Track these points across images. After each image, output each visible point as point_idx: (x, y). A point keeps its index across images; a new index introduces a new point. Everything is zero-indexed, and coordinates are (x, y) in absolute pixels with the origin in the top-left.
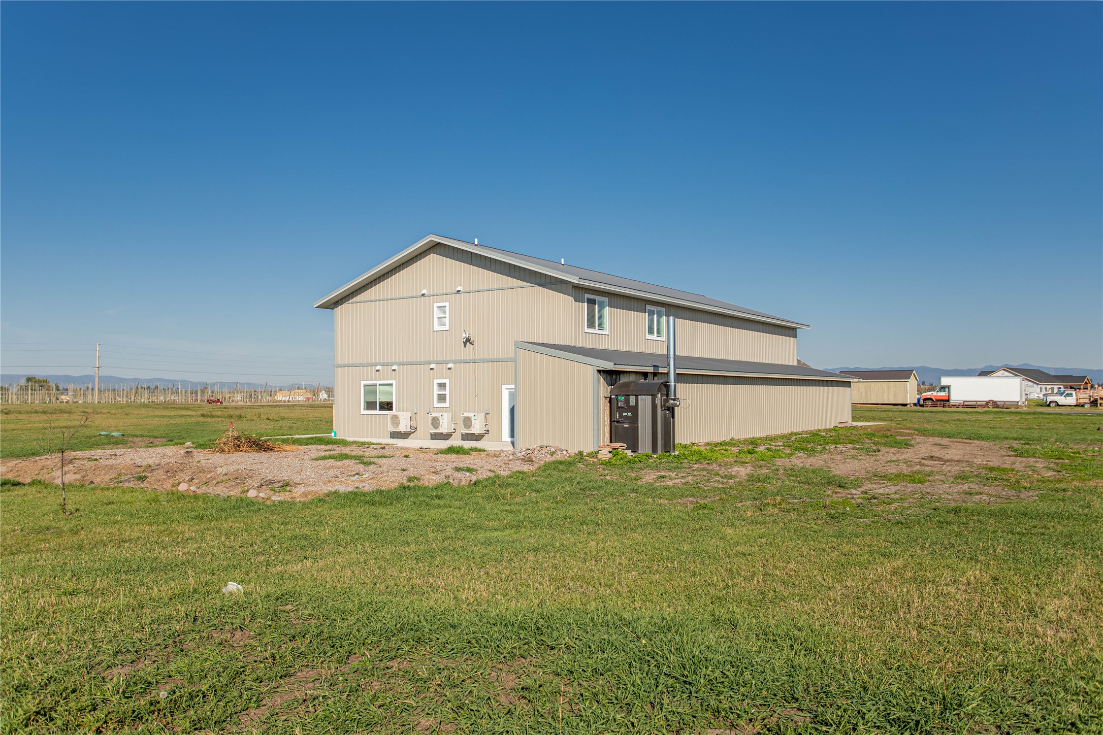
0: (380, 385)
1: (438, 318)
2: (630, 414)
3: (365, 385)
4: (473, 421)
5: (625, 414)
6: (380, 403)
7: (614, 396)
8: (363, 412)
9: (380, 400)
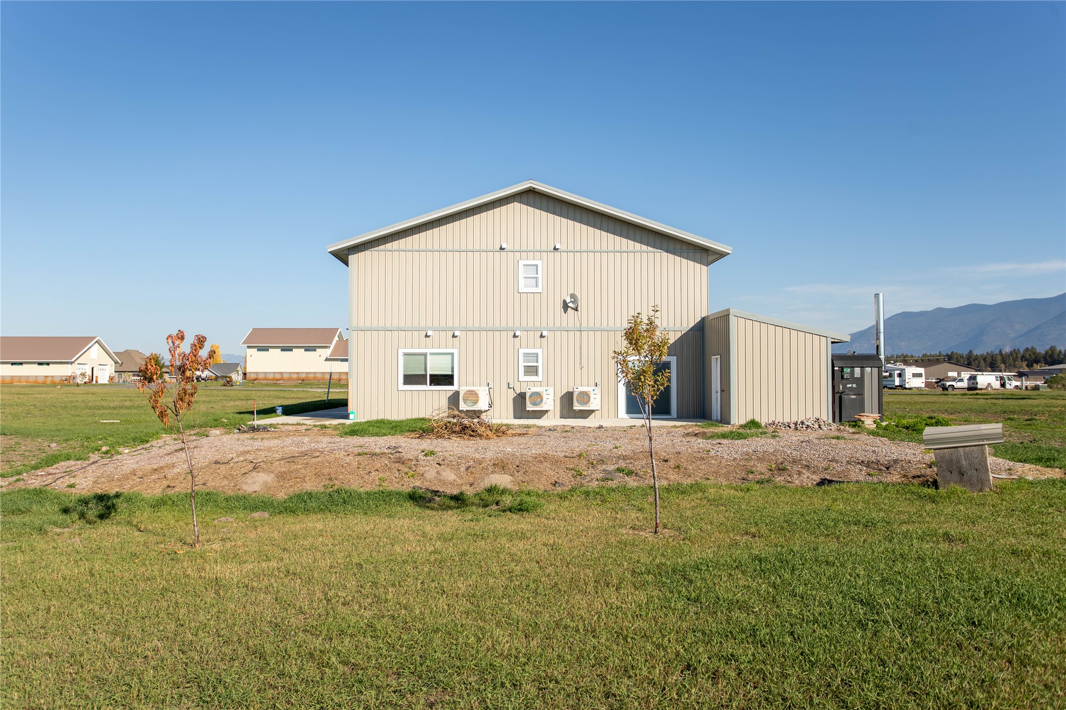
0: (431, 354)
1: (525, 278)
2: (854, 386)
3: (405, 354)
4: (592, 396)
5: (849, 386)
6: (431, 376)
7: (837, 368)
8: (402, 387)
9: (432, 373)
